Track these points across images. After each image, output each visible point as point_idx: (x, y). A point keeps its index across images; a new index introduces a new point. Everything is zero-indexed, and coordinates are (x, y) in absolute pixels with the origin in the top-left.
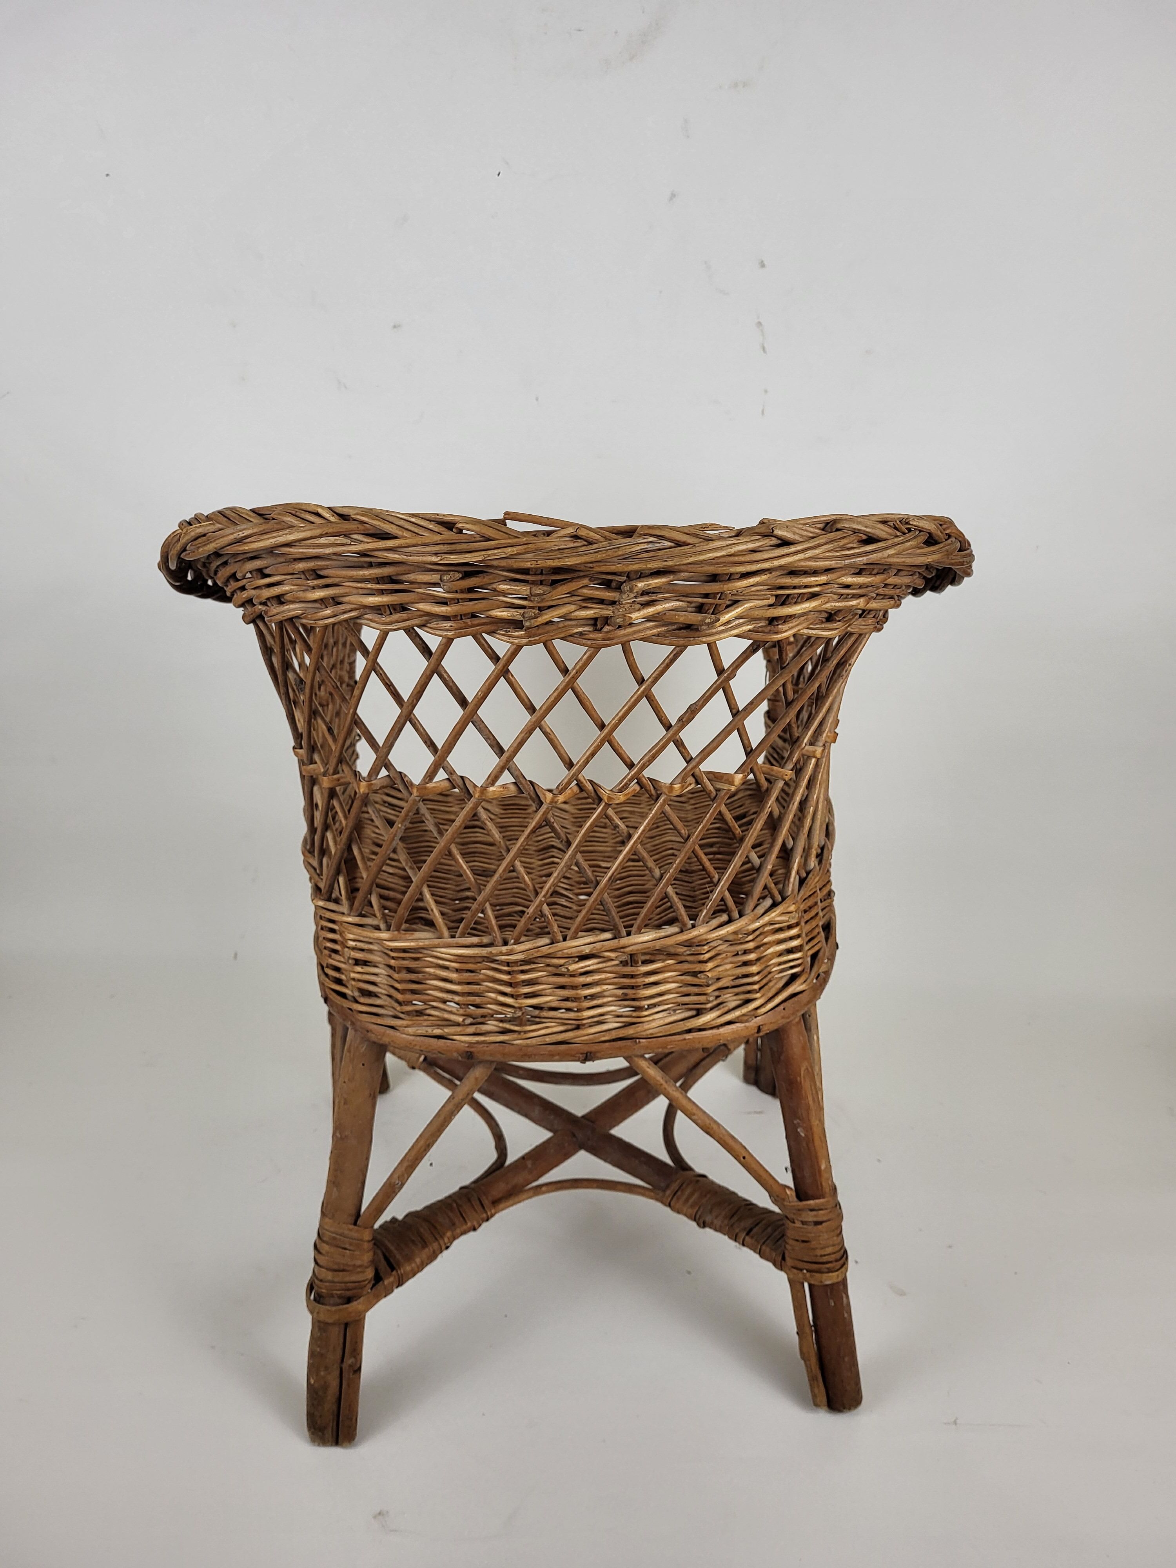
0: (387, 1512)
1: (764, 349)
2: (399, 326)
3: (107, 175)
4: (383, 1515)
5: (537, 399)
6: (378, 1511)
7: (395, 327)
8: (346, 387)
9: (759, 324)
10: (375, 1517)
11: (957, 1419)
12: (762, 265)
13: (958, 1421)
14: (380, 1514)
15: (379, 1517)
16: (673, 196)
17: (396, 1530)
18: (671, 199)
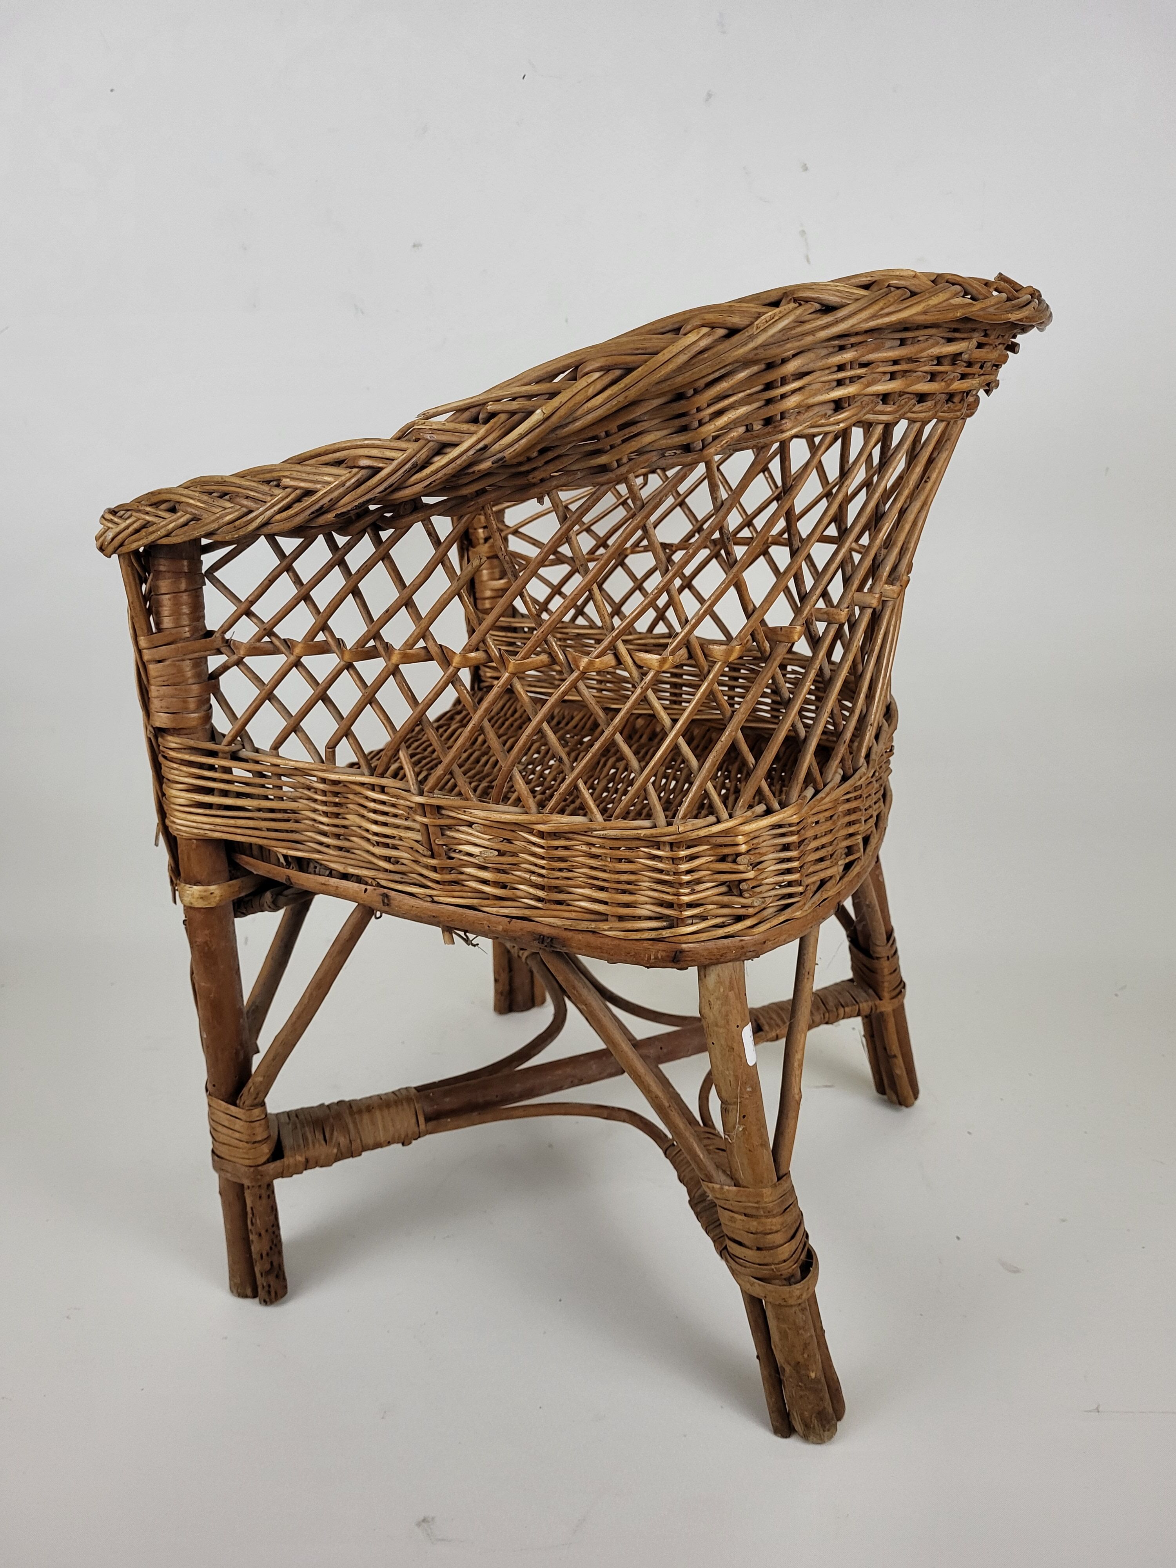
0: (433, 1518)
1: (808, 261)
2: (420, 245)
3: (112, 90)
4: (428, 1522)
5: (567, 321)
6: (422, 1517)
7: (414, 246)
8: (363, 313)
9: (803, 233)
10: (418, 1525)
11: (1099, 1406)
12: (805, 168)
13: (1100, 1409)
14: (424, 1520)
15: (423, 1524)
16: (709, 95)
17: (443, 1540)
18: (707, 100)
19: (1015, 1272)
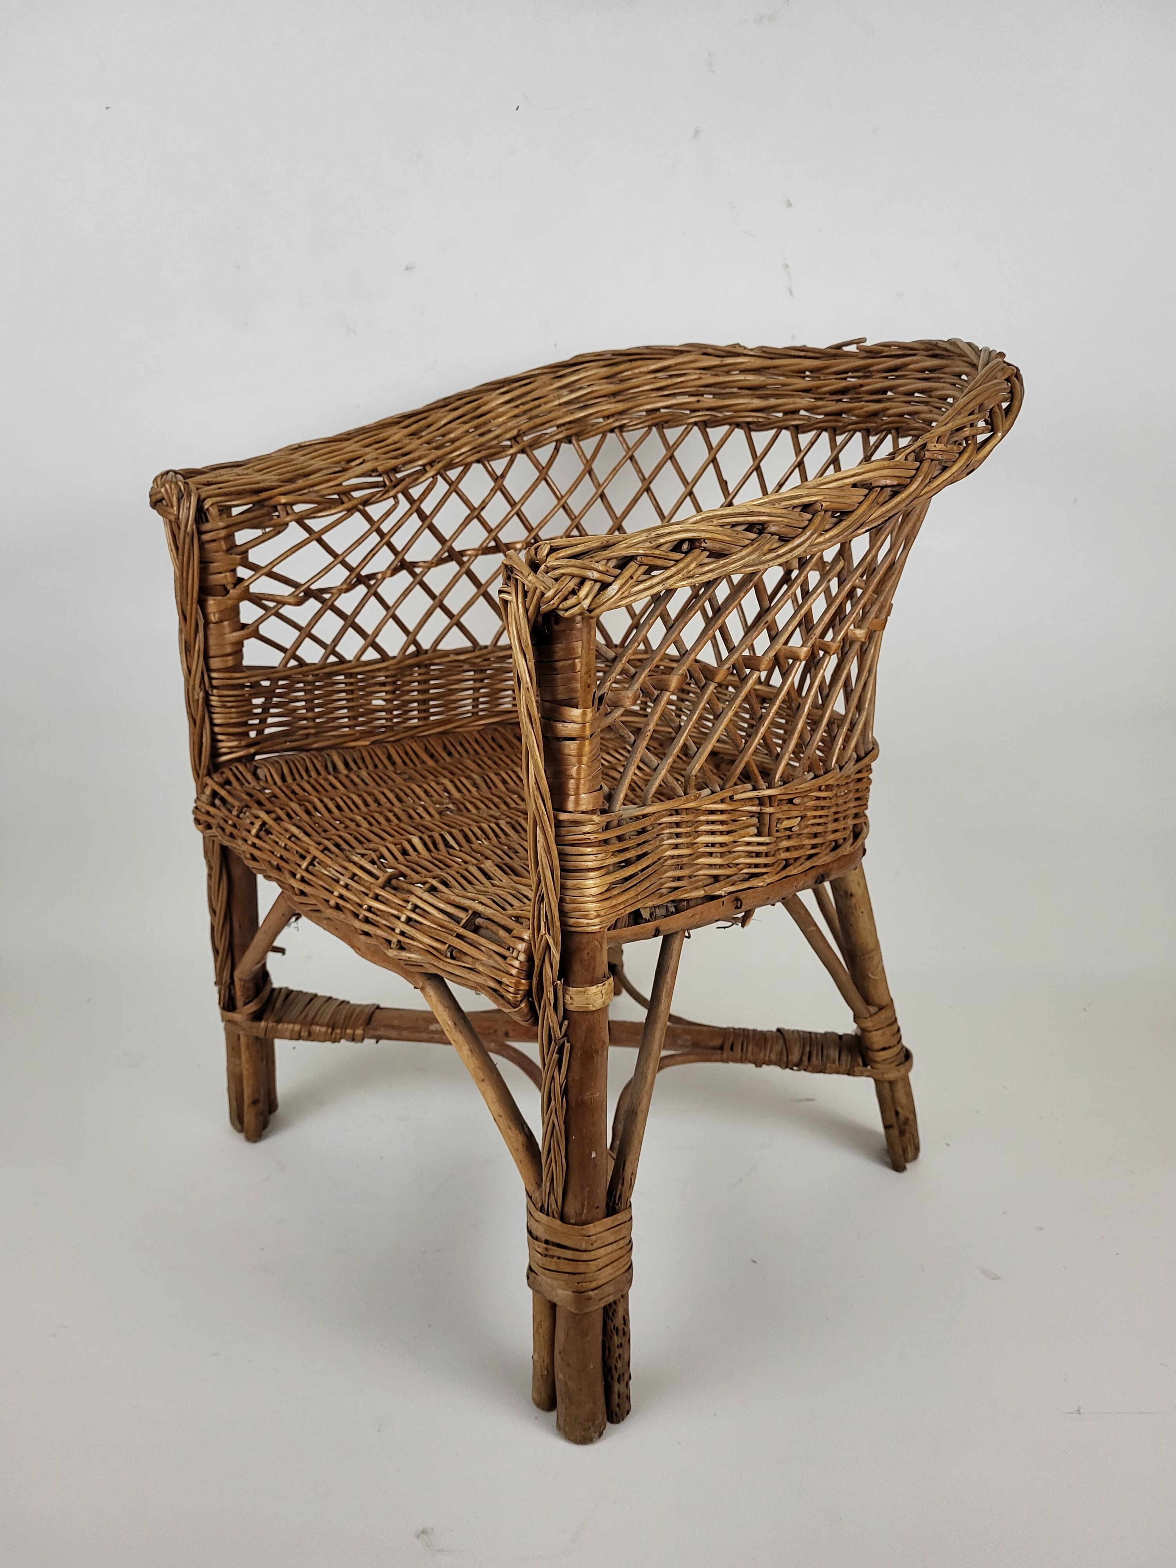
0: (432, 1530)
1: (791, 293)
2: (412, 268)
3: (107, 108)
4: (427, 1533)
6: (421, 1529)
7: (407, 269)
8: (354, 332)
9: (786, 266)
10: (418, 1536)
11: (1080, 1408)
12: (789, 204)
13: (1081, 1410)
14: (423, 1532)
15: (422, 1535)
16: (697, 132)
17: (443, 1551)
18: (695, 136)
19: (994, 1279)
